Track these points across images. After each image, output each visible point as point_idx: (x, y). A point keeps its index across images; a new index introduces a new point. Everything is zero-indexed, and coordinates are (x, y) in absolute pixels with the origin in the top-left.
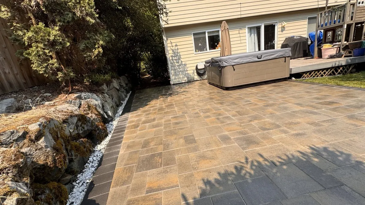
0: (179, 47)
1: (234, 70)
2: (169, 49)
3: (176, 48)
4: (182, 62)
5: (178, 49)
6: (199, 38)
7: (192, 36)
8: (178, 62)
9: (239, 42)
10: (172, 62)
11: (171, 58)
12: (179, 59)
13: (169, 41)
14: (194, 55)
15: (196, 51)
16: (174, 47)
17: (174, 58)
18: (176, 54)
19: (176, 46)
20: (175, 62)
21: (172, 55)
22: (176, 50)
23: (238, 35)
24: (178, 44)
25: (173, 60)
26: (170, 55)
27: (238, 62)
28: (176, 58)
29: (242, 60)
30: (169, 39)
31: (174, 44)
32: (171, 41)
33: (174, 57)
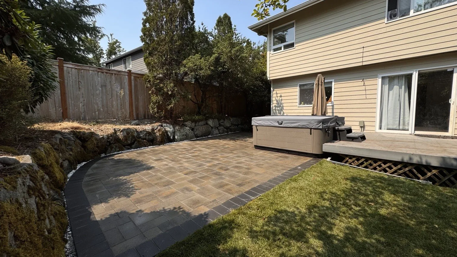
0: (283, 98)
1: (257, 130)
2: (274, 99)
3: (280, 99)
4: (284, 113)
5: (282, 100)
6: (306, 90)
7: (298, 87)
8: (280, 113)
9: (364, 97)
10: (275, 112)
11: (274, 108)
12: (282, 110)
13: (274, 92)
14: (297, 108)
15: (300, 104)
16: (278, 98)
17: (276, 108)
18: (280, 105)
19: (281, 96)
20: (278, 112)
21: (276, 105)
22: (280, 101)
23: (363, 88)
24: (283, 95)
25: (275, 110)
26: (274, 105)
27: (261, 124)
28: (278, 108)
29: (264, 123)
30: (275, 90)
31: (279, 95)
32: (276, 92)
33: (278, 107)
